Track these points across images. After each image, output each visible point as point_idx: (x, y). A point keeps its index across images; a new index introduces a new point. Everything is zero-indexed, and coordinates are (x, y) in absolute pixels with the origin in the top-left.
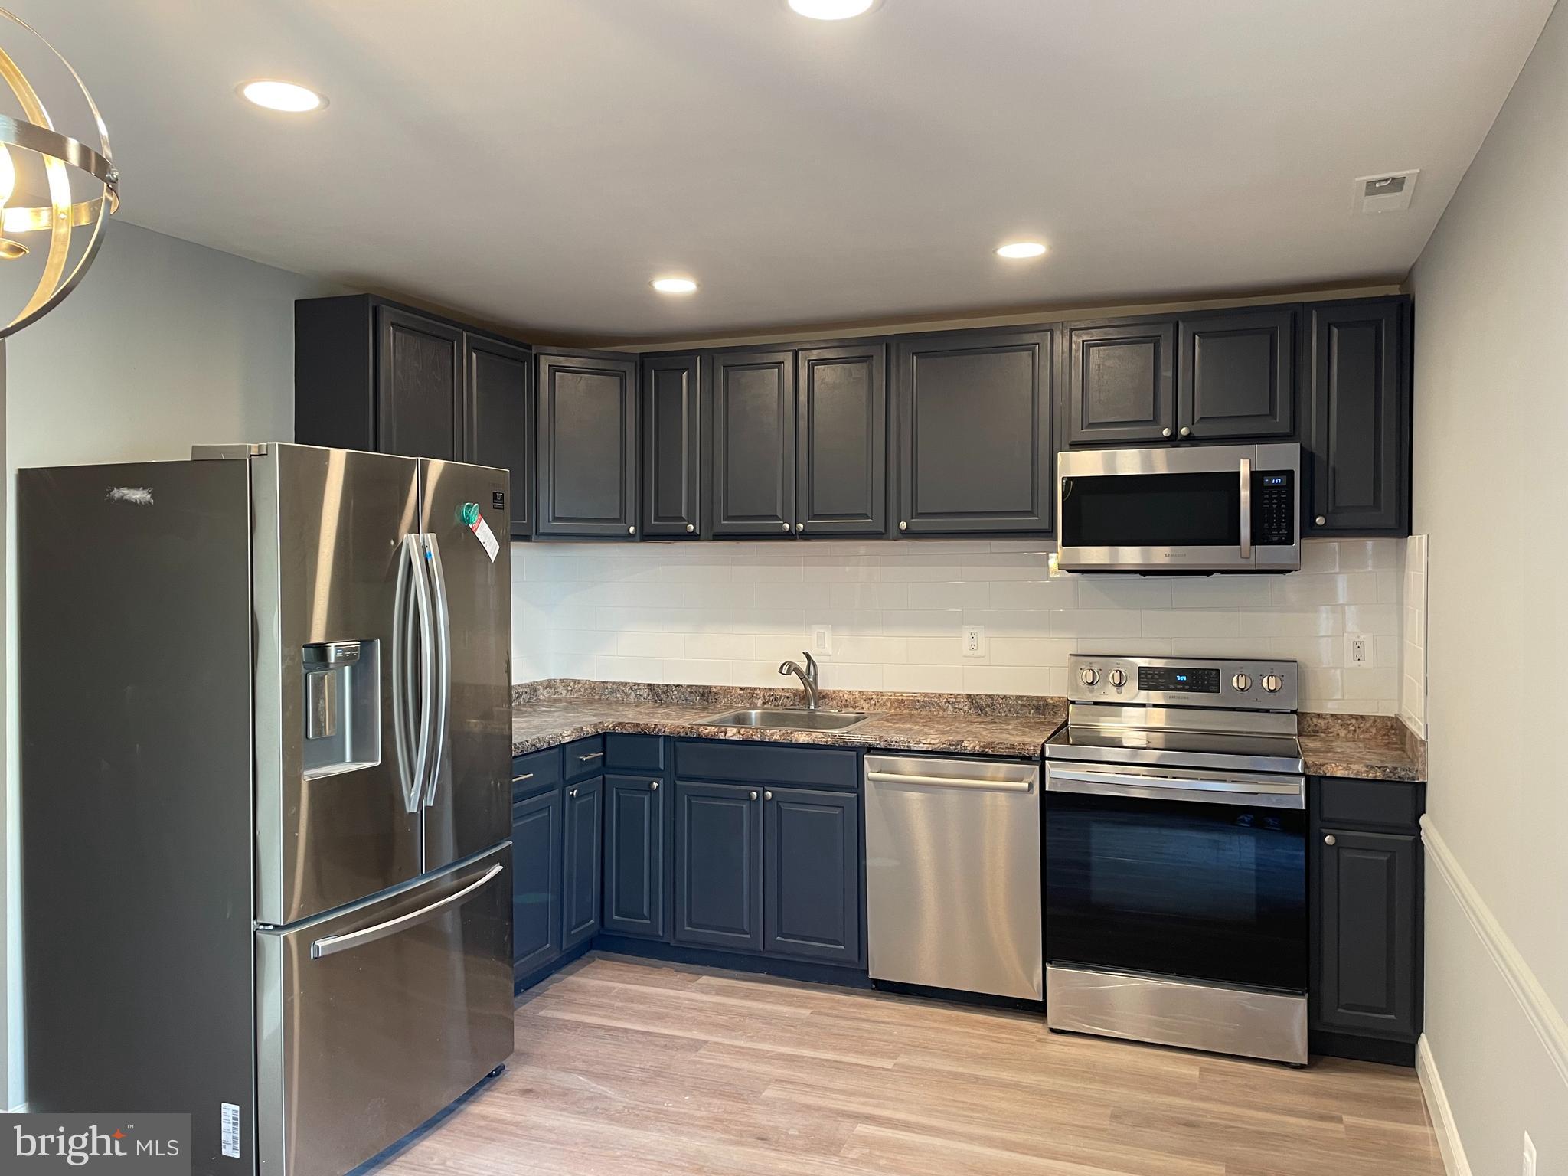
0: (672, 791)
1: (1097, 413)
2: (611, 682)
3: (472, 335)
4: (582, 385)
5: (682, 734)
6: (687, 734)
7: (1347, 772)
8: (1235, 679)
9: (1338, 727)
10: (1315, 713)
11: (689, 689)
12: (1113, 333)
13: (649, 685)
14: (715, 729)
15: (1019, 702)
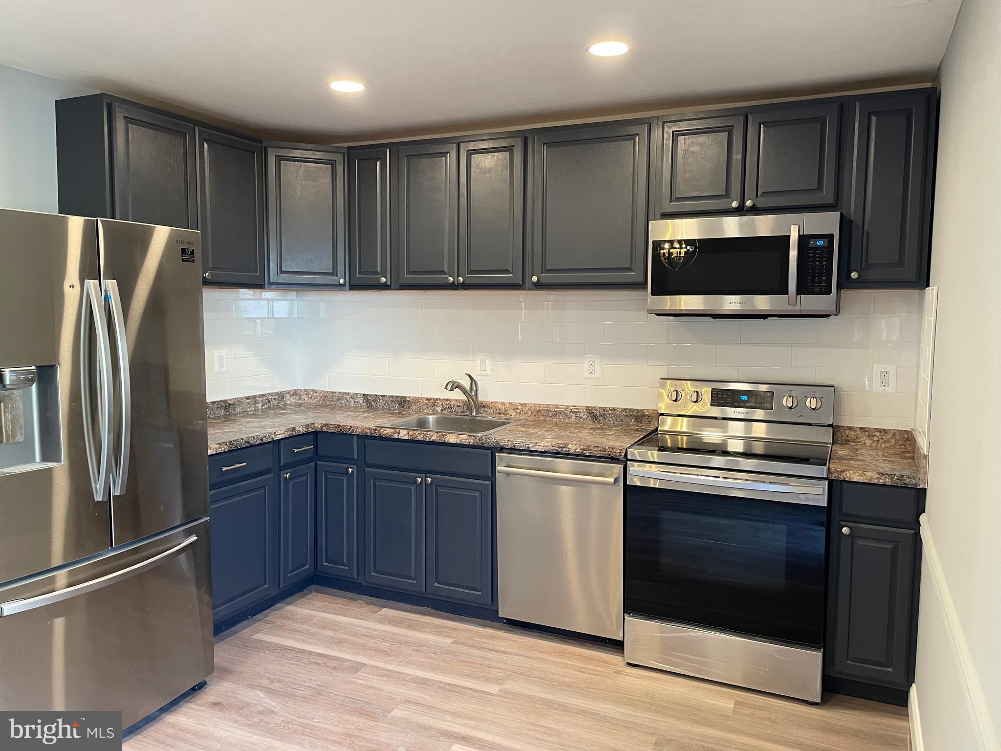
0: (362, 475)
1: (683, 189)
2: (338, 392)
3: (203, 129)
4: (301, 172)
5: (368, 434)
6: (372, 434)
7: (862, 478)
8: (785, 399)
9: (865, 438)
10: (847, 427)
11: (391, 399)
12: (695, 125)
13: (364, 395)
14: (391, 431)
15: (624, 413)
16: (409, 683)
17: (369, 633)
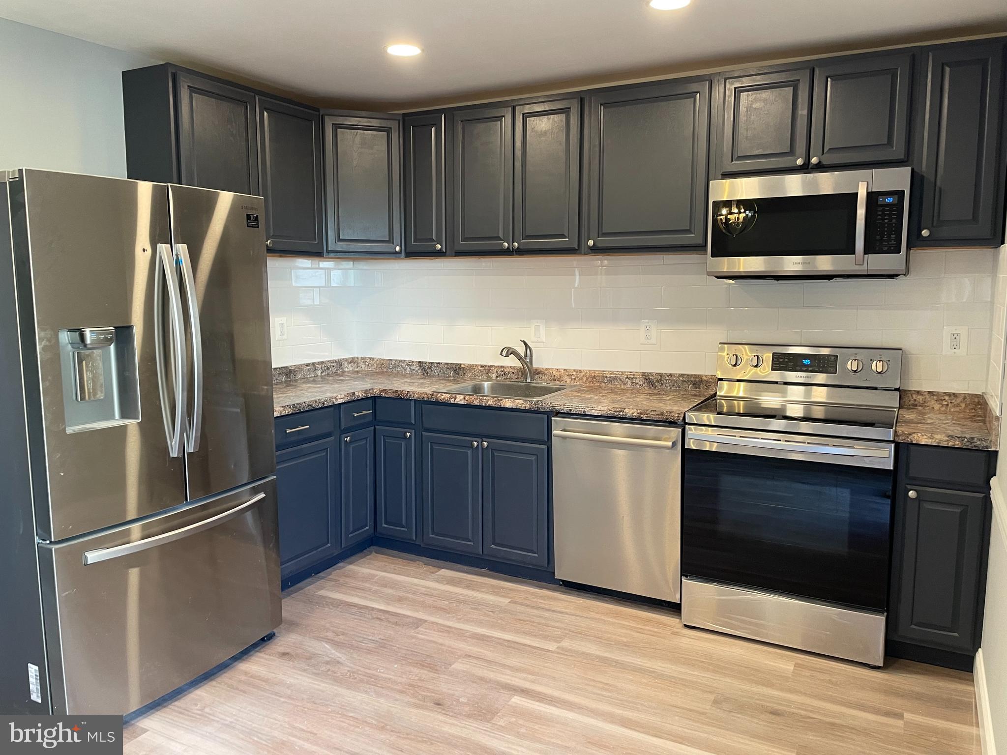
0: (420, 439)
1: (744, 147)
2: (394, 360)
3: (263, 98)
4: (358, 140)
5: (425, 399)
6: (429, 399)
7: (930, 440)
8: (849, 363)
9: (933, 402)
10: (915, 391)
11: (446, 366)
12: (759, 80)
13: (420, 362)
14: (448, 396)
15: (681, 379)
16: (468, 639)
17: (429, 592)
